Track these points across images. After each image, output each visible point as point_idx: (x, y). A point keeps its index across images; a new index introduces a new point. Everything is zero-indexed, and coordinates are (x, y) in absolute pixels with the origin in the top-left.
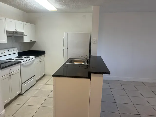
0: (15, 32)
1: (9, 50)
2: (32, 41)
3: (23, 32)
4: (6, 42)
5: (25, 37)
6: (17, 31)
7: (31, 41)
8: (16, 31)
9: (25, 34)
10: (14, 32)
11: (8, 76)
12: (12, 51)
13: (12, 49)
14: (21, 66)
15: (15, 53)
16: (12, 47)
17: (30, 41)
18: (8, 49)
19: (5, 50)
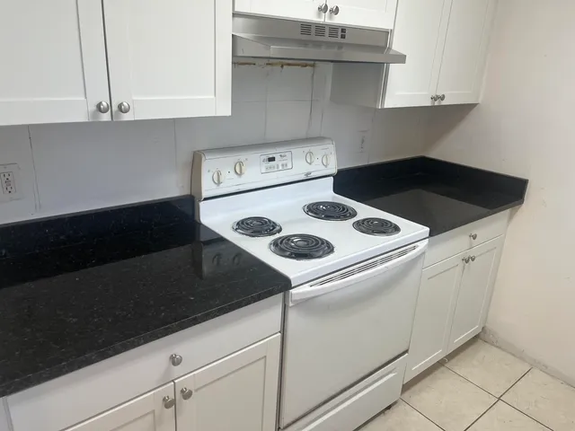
0: (320, 28)
1: (272, 159)
2: (444, 103)
3: (386, 34)
4: (225, 109)
5: (394, 69)
6: (338, 20)
7: (434, 99)
8: (325, 19)
9: (397, 45)
10: (306, 27)
11: (152, 399)
12: (298, 163)
13: (298, 151)
14: (292, 315)
15: (313, 175)
16: (302, 134)
17: (428, 103)
18: (270, 152)
19: (242, 156)
